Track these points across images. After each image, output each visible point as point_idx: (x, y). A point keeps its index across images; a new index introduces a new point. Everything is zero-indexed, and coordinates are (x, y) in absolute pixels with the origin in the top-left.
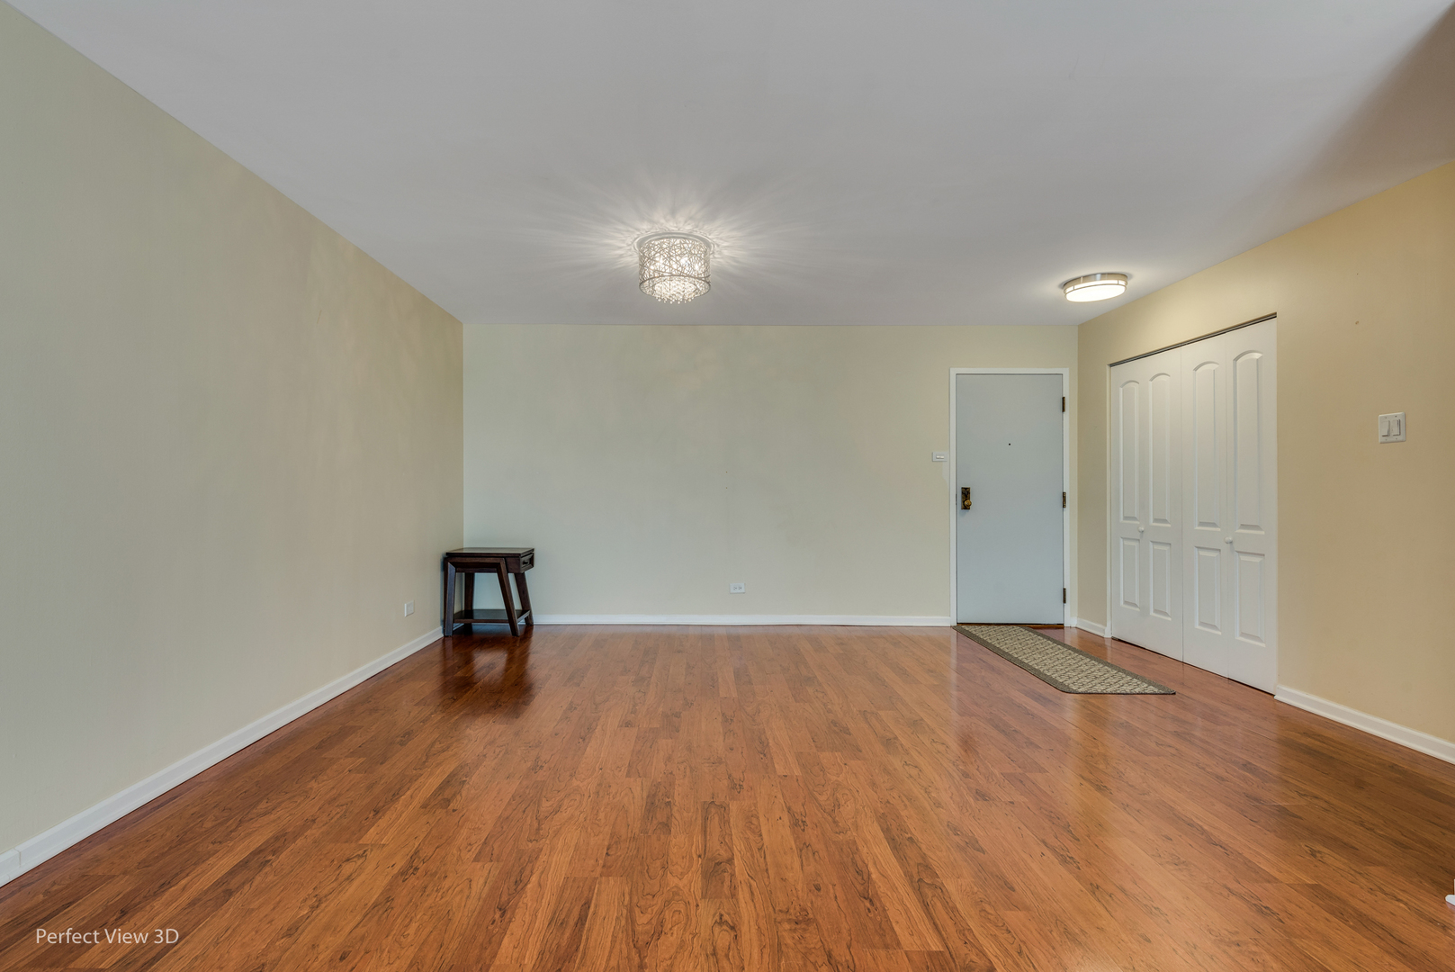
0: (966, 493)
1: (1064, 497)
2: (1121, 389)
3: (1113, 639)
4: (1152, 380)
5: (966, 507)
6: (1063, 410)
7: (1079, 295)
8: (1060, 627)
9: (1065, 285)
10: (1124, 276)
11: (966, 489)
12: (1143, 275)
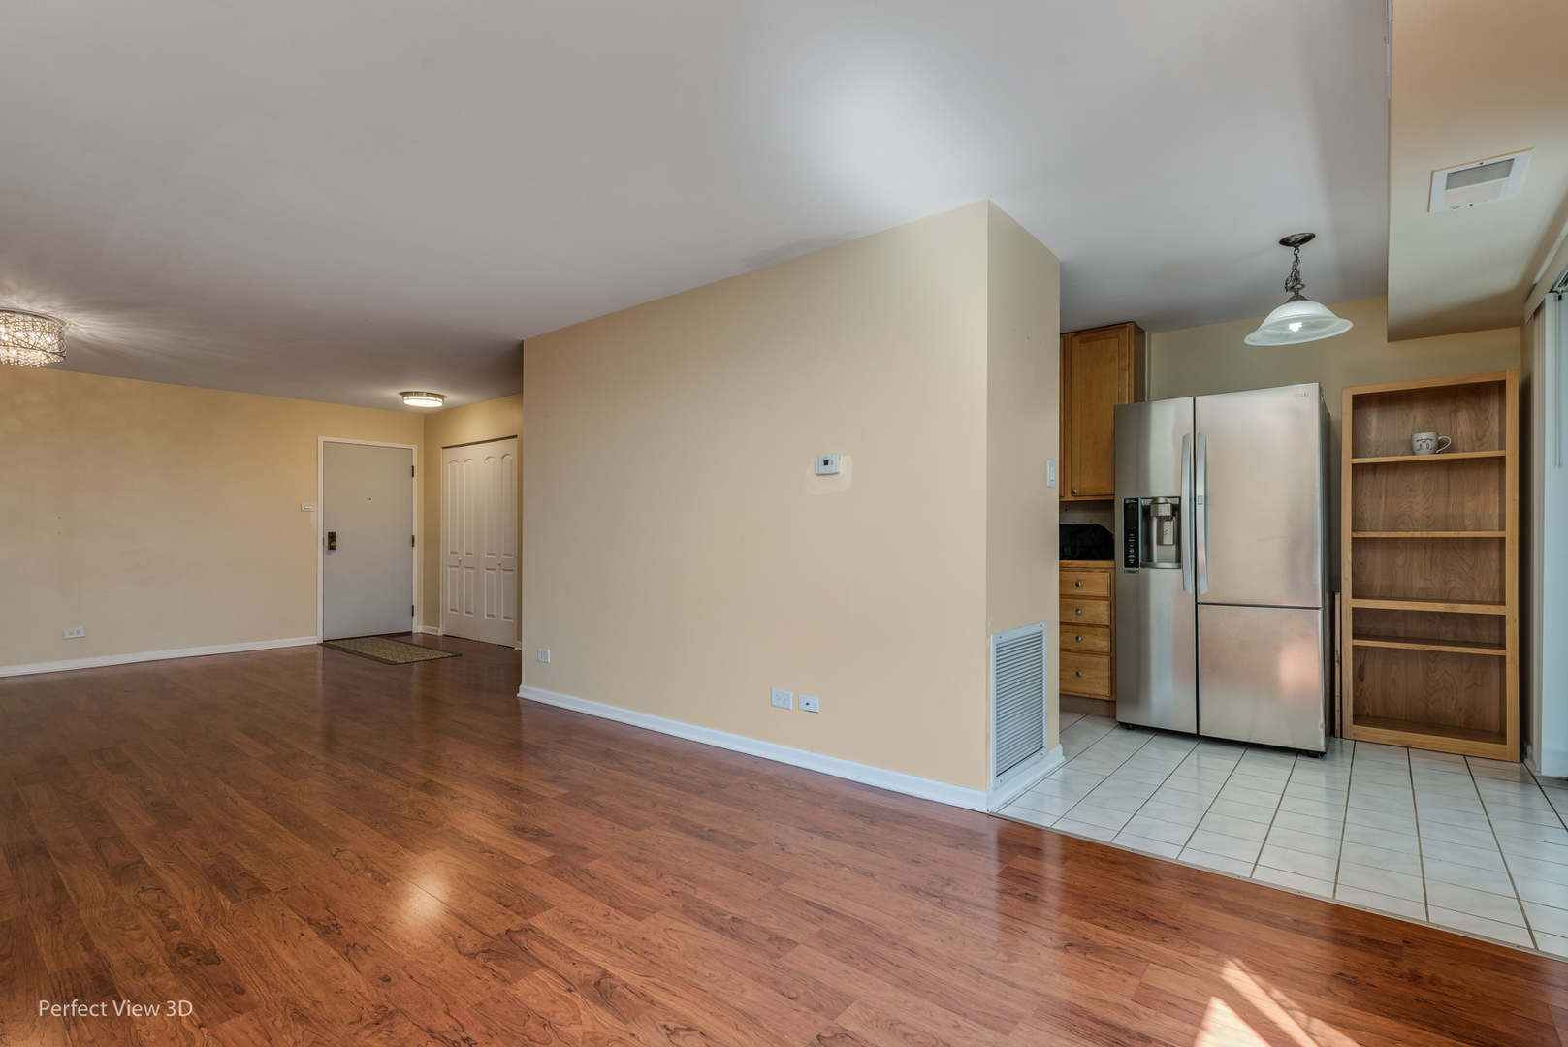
0: (332, 537)
1: (413, 540)
2: (449, 465)
3: (444, 635)
4: (465, 462)
5: (332, 548)
6: (413, 476)
7: (412, 402)
8: (410, 633)
9: (404, 394)
10: (442, 397)
11: (332, 534)
12: (453, 398)
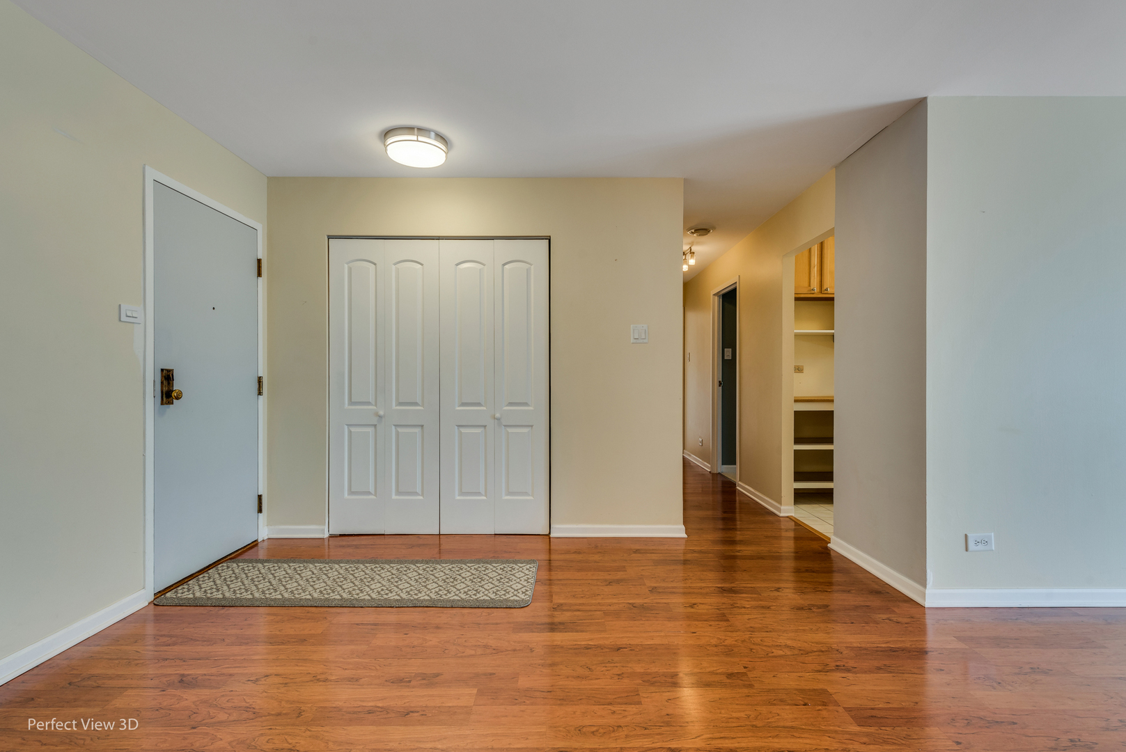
0: (167, 377)
1: (260, 383)
2: (346, 266)
3: (332, 536)
4: (395, 264)
5: (169, 400)
6: (260, 274)
8: (255, 544)
11: (169, 371)
